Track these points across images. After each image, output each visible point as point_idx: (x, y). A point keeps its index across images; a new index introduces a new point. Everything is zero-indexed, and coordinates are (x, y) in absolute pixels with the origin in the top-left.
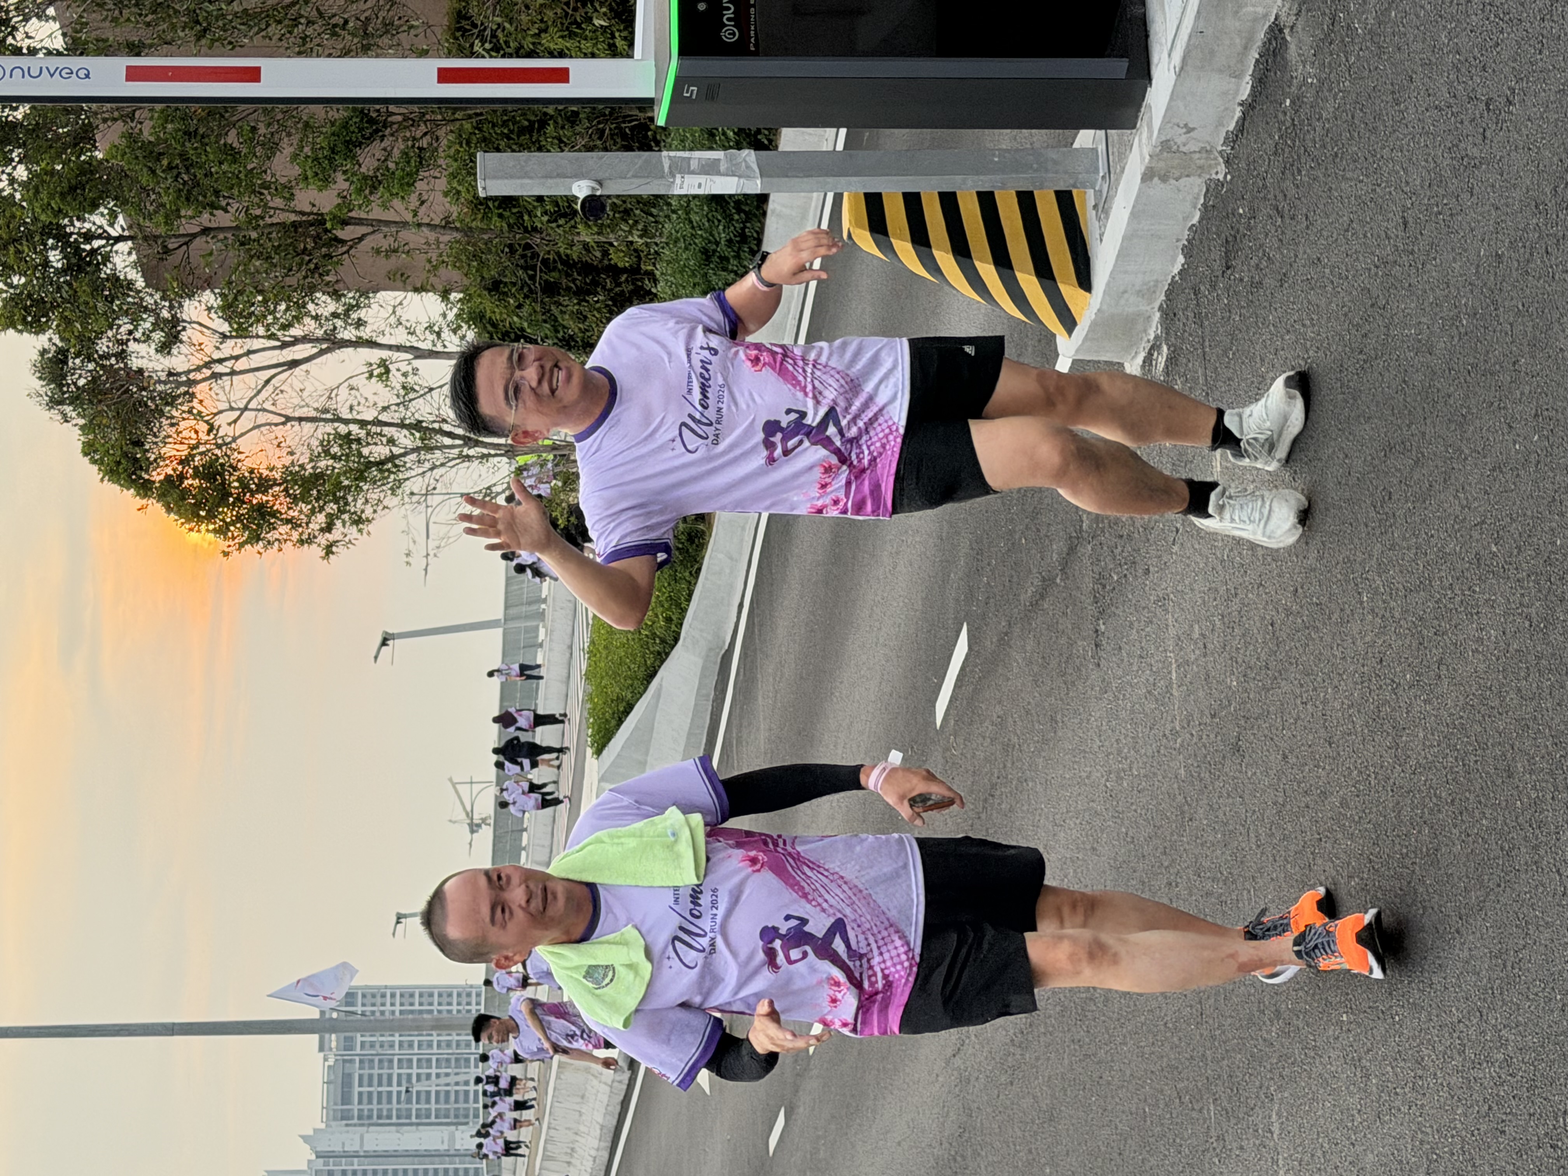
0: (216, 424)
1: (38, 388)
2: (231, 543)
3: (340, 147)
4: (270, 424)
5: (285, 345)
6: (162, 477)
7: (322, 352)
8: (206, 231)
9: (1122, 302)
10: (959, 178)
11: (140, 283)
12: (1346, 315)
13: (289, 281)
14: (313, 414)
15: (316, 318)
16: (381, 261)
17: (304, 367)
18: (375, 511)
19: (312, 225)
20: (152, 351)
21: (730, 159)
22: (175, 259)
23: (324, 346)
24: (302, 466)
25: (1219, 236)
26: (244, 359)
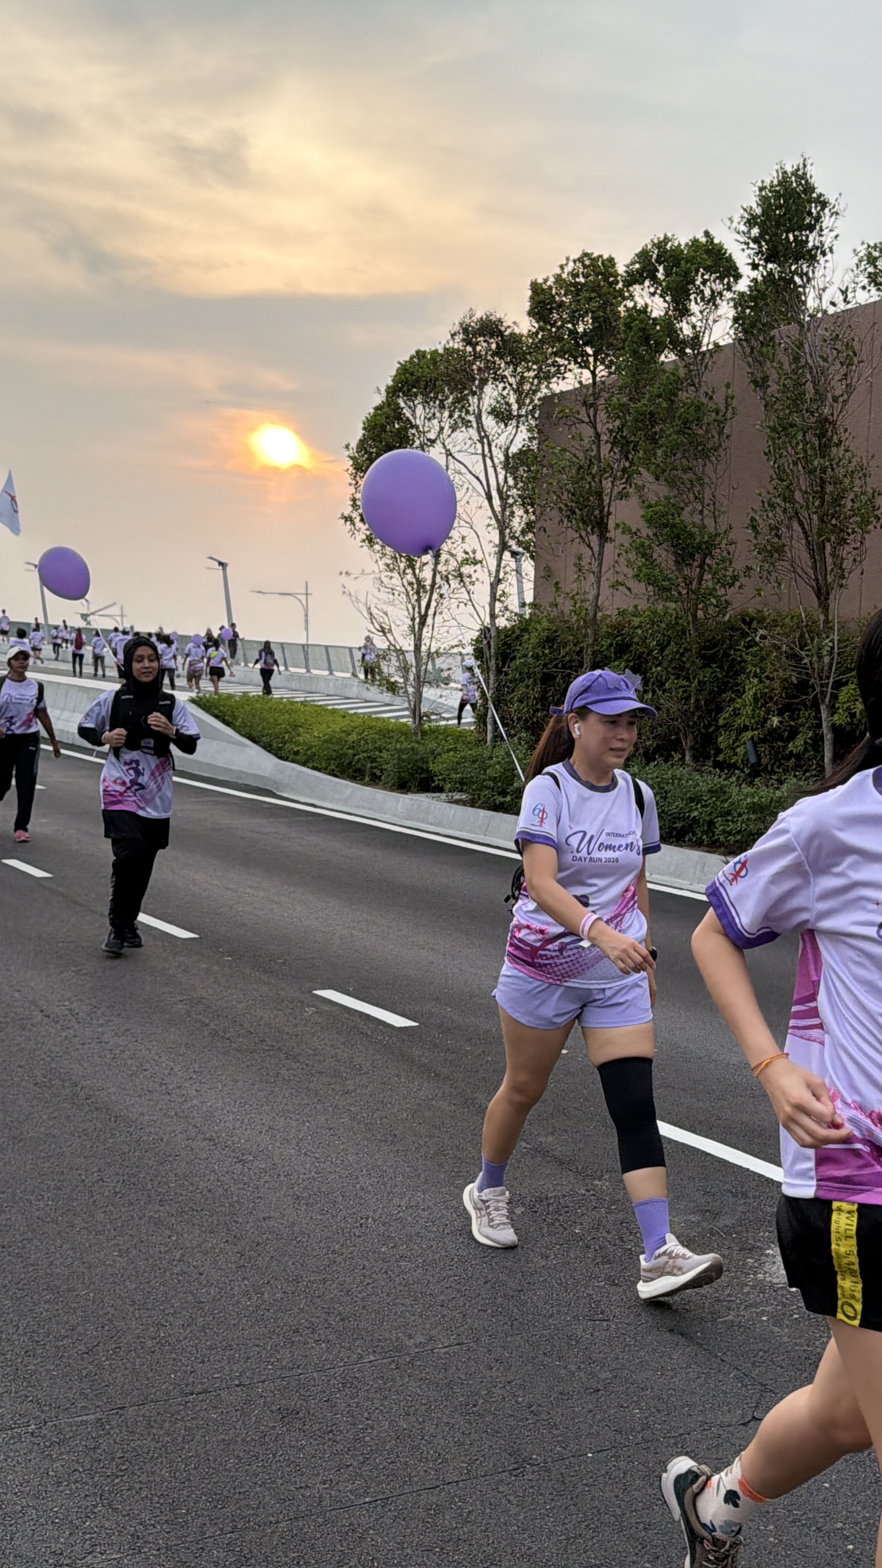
1: (475, 317)
2: (354, 451)
3: (676, 531)
6: (400, 405)
7: (496, 516)
8: (598, 436)
13: (565, 493)
17: (486, 502)
18: (377, 552)
19: (601, 512)
20: (494, 400)
23: (500, 520)
26: (492, 465)
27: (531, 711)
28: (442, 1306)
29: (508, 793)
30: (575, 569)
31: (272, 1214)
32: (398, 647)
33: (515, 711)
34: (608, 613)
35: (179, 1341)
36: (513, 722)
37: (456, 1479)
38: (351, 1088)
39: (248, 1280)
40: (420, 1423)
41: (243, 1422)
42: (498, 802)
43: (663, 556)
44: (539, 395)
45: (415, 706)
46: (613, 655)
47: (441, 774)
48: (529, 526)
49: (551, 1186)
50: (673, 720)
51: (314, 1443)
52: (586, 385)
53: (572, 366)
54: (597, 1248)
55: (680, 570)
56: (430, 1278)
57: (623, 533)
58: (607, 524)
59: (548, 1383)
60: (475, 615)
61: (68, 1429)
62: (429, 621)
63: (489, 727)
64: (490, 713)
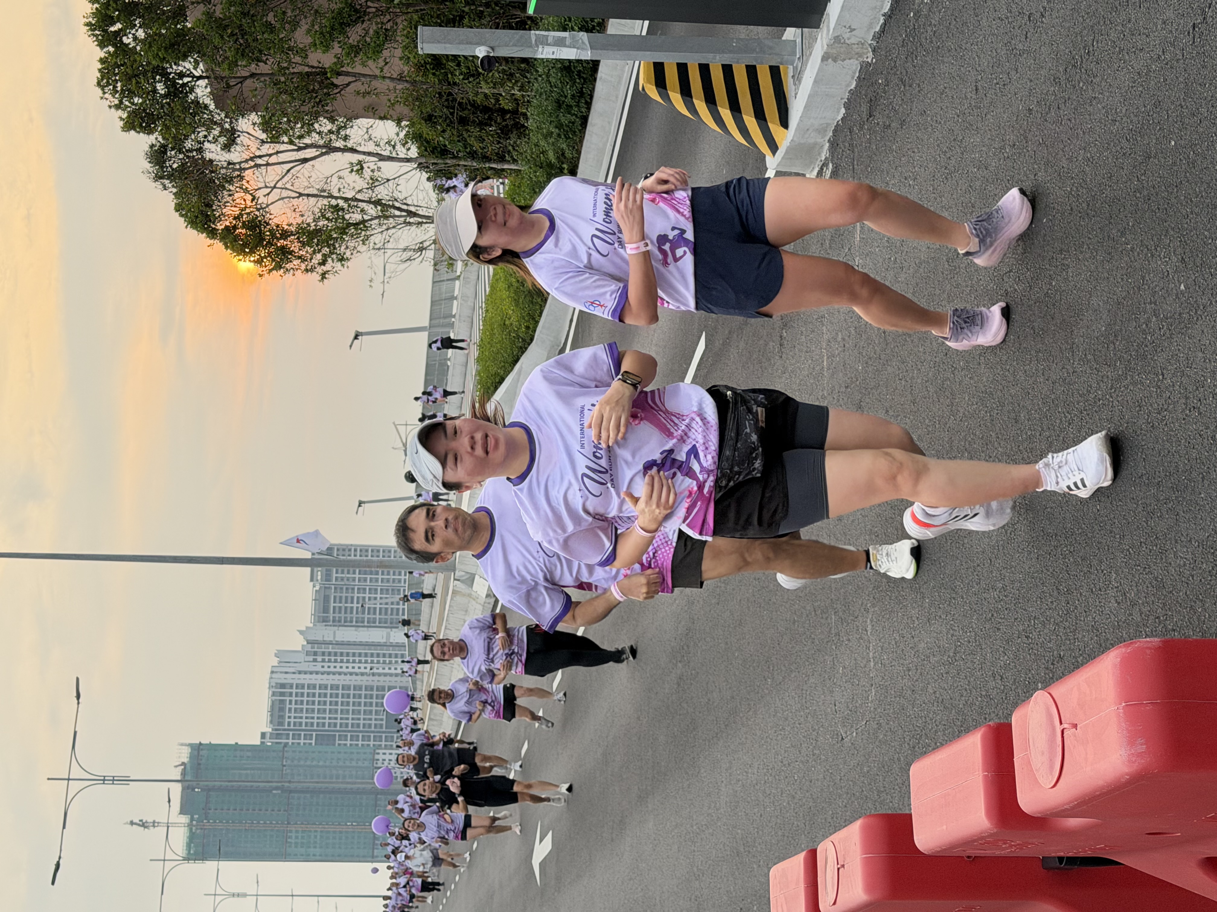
0: (257, 196)
1: (148, 168)
2: (264, 269)
3: (337, 26)
4: (290, 197)
5: (300, 149)
6: (223, 227)
7: (322, 154)
8: (253, 75)
9: (807, 136)
10: (711, 55)
11: (212, 107)
12: (938, 146)
13: (303, 108)
14: (316, 192)
15: (319, 133)
16: (360, 98)
17: (311, 163)
18: (352, 254)
19: (318, 74)
20: (219, 149)
21: (573, 38)
22: (233, 92)
23: (324, 151)
24: (308, 225)
25: (866, 96)
26: (275, 156)
33: (491, 145)
52: (209, 83)
60: (408, 175)
62: (413, 209)
63: (506, 166)
64: (494, 166)
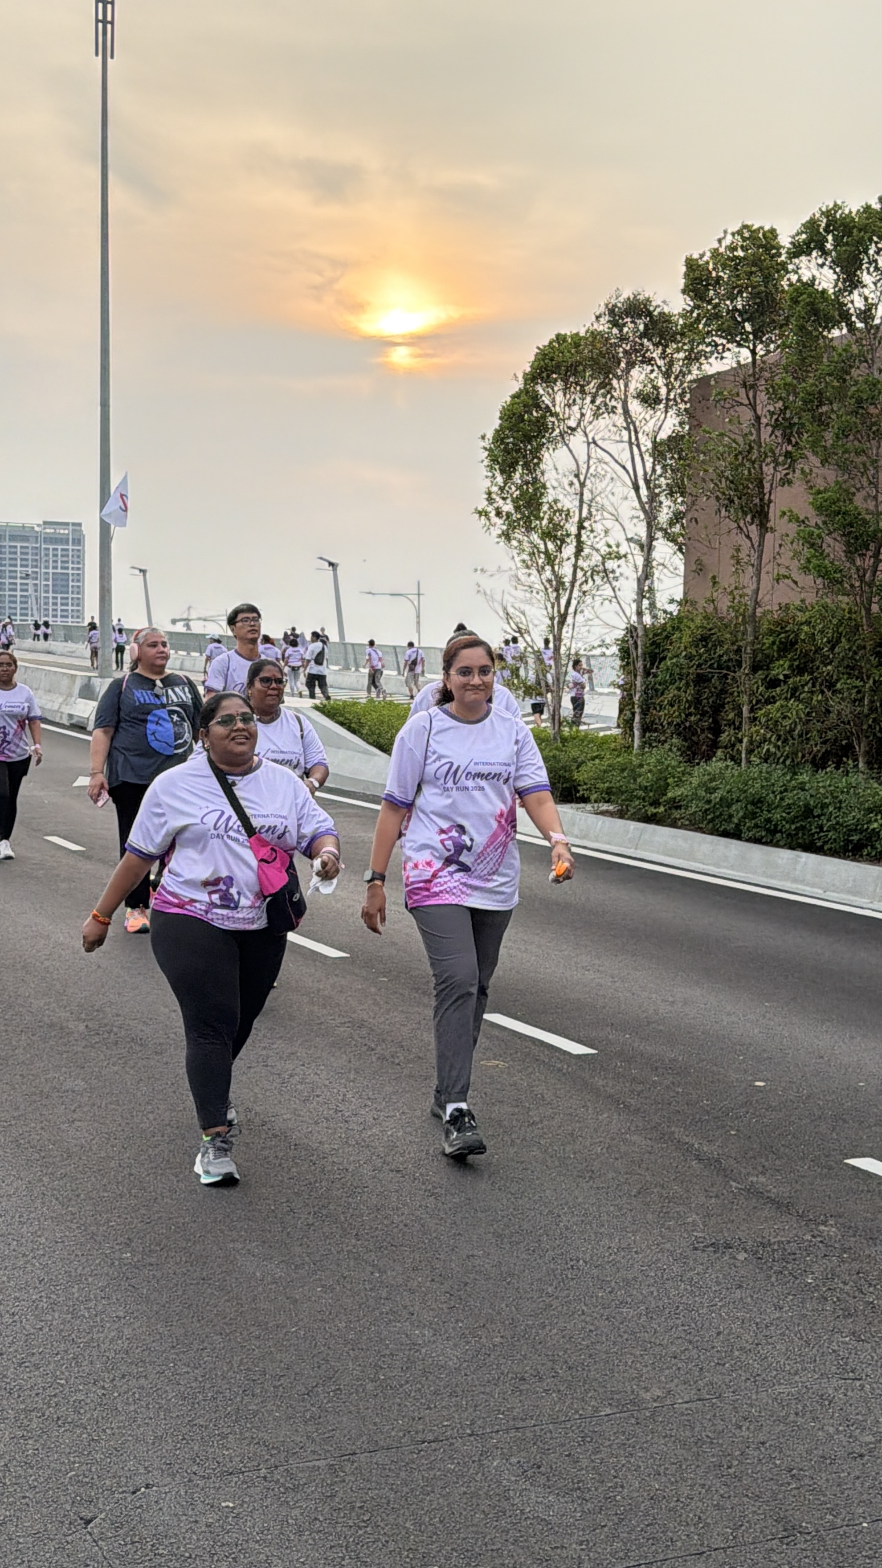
0: (576, 433)
1: (623, 297)
2: (490, 442)
3: (849, 519)
5: (647, 482)
6: (538, 392)
7: (643, 507)
8: (758, 419)
14: (587, 502)
17: (634, 494)
18: (514, 547)
19: (761, 500)
20: (641, 384)
23: (647, 508)
24: (545, 495)
26: (639, 453)
27: (683, 715)
28: (675, 1358)
29: (660, 804)
30: (732, 562)
31: (475, 1252)
32: (536, 649)
33: (665, 715)
34: (769, 607)
35: (401, 1386)
36: (663, 727)
37: (722, 1546)
38: (537, 1119)
39: (462, 1322)
40: (672, 1483)
41: (483, 1475)
42: (649, 813)
43: (834, 547)
44: (689, 378)
45: (554, 711)
46: (775, 654)
47: (585, 784)
48: (677, 517)
49: (772, 1230)
50: (843, 722)
51: (562, 1500)
52: (747, 365)
53: (729, 346)
54: (835, 1299)
55: (853, 562)
56: (656, 1326)
57: (790, 521)
58: (768, 512)
59: (806, 1446)
60: (621, 614)
61: (300, 1475)
62: (569, 620)
63: (637, 733)
64: (637, 718)
